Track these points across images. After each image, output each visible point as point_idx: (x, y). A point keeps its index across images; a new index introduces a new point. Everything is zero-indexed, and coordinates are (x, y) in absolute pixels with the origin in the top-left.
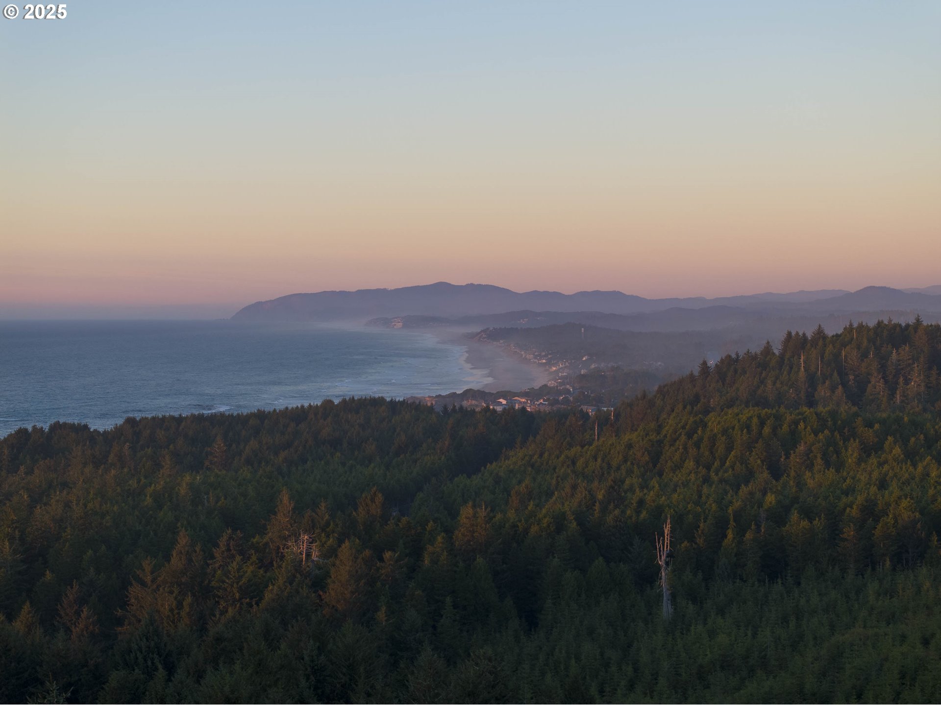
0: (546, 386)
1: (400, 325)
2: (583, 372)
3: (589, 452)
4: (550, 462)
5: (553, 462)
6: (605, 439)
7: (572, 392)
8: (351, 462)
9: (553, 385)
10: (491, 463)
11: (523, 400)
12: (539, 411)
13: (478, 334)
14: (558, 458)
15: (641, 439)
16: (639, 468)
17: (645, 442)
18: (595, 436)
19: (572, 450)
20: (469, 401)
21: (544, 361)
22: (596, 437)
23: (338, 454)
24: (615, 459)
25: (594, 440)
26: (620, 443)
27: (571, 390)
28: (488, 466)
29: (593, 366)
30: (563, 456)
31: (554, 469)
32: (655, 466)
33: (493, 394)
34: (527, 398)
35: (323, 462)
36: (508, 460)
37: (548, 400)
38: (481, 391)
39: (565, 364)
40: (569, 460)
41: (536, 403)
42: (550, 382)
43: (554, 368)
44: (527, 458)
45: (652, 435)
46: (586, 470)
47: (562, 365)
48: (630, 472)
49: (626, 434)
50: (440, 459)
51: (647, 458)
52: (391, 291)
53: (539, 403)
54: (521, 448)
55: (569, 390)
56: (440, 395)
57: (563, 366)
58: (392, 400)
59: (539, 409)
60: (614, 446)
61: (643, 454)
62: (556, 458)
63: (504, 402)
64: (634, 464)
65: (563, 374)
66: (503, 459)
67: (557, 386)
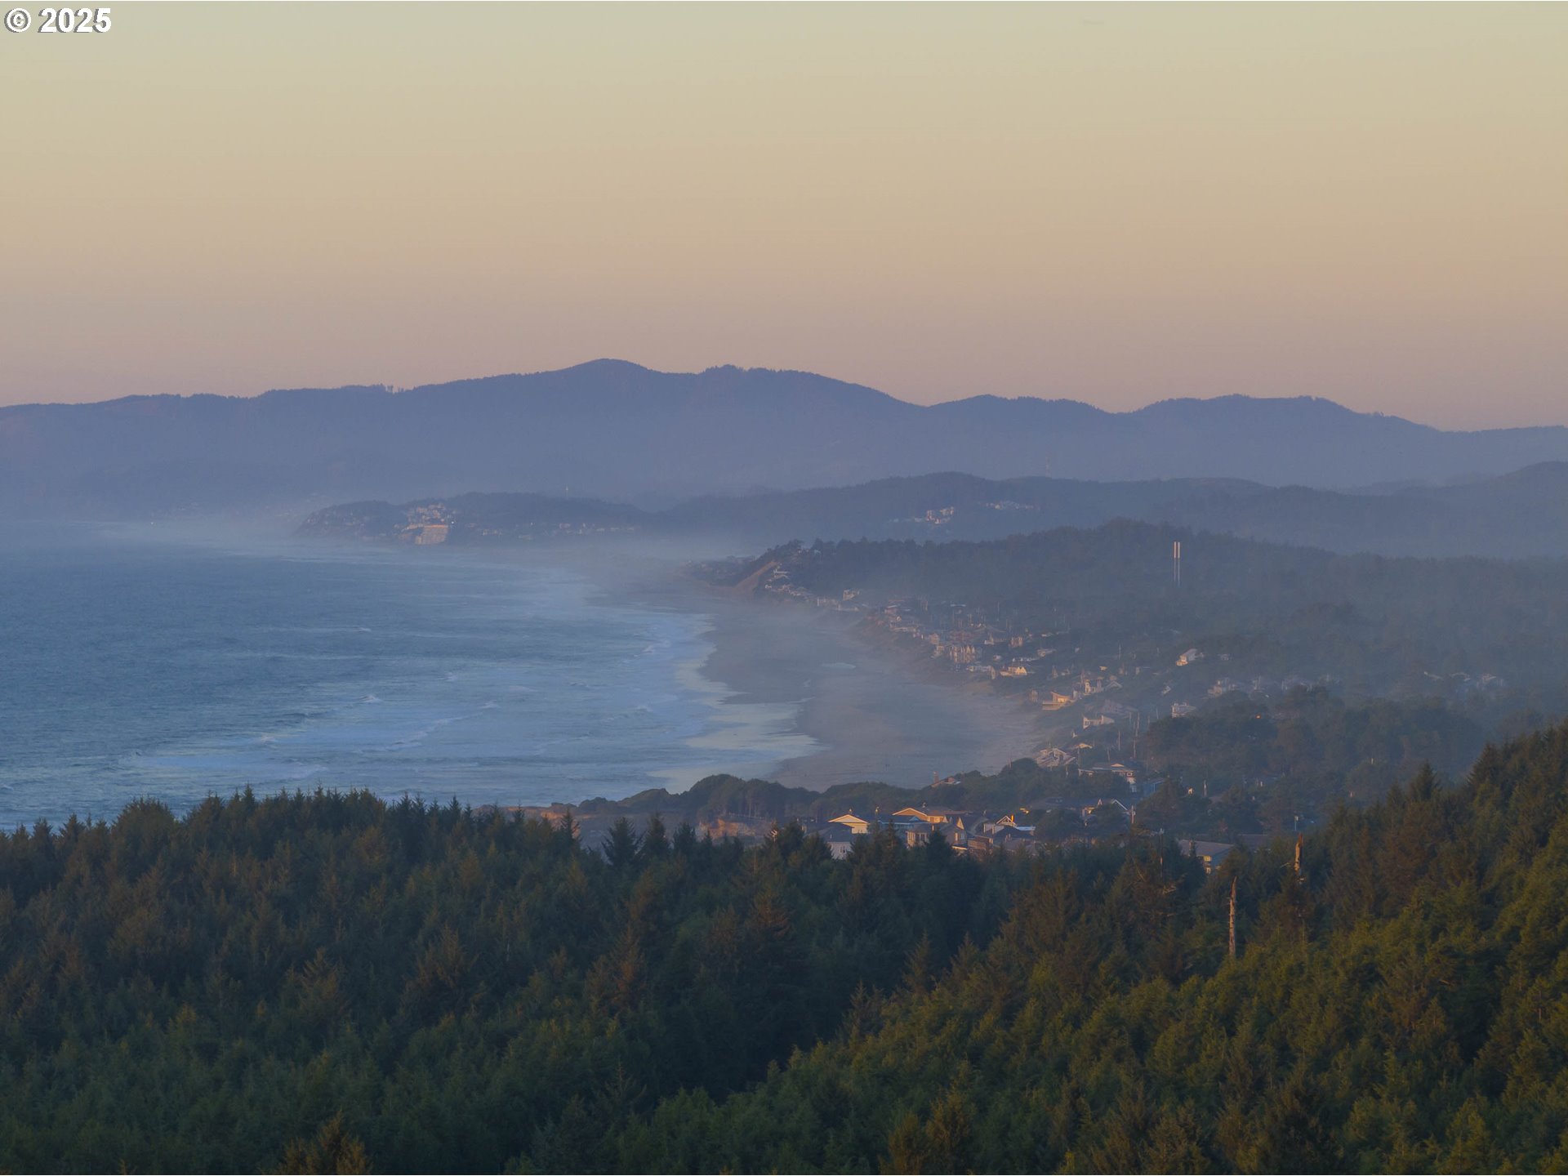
0: (1027, 764)
1: (437, 532)
2: (1176, 710)
3: (1201, 1001)
4: (1046, 1040)
5: (1056, 1042)
6: (1268, 950)
7: (1134, 789)
8: (238, 1044)
9: (1056, 763)
10: (807, 1046)
11: (937, 820)
12: (1002, 855)
13: (751, 566)
14: (1077, 1026)
15: (1413, 949)
16: (1405, 1064)
17: (1428, 958)
18: (1226, 940)
19: (1134, 992)
20: (716, 826)
21: (1021, 671)
22: (1232, 945)
23: (188, 1013)
24: (1311, 1028)
25: (1220, 955)
26: (1327, 963)
27: (1131, 780)
28: (793, 1059)
29: (1218, 690)
30: (1096, 1016)
31: (1062, 1068)
32: (1469, 1054)
33: (815, 795)
34: (949, 812)
35: (124, 1045)
36: (876, 1034)
37: (1036, 817)
38: (766, 785)
39: (1104, 684)
40: (1121, 1033)
41: (987, 827)
42: (1044, 753)
43: (1062, 700)
44: (952, 1026)
45: (1458, 932)
46: (1190, 1071)
47: (1092, 684)
48: (1368, 1078)
49: (1351, 928)
50: (600, 1032)
51: (1439, 1024)
52: (403, 394)
53: (999, 828)
54: (930, 987)
55: (1120, 781)
56: (600, 801)
57: (1099, 689)
58: (406, 803)
59: (1002, 848)
60: (1304, 977)
61: (1424, 1006)
62: (1070, 1027)
63: (859, 826)
64: (1384, 1048)
65: (1096, 722)
66: (855, 1030)
67: (1073, 768)
